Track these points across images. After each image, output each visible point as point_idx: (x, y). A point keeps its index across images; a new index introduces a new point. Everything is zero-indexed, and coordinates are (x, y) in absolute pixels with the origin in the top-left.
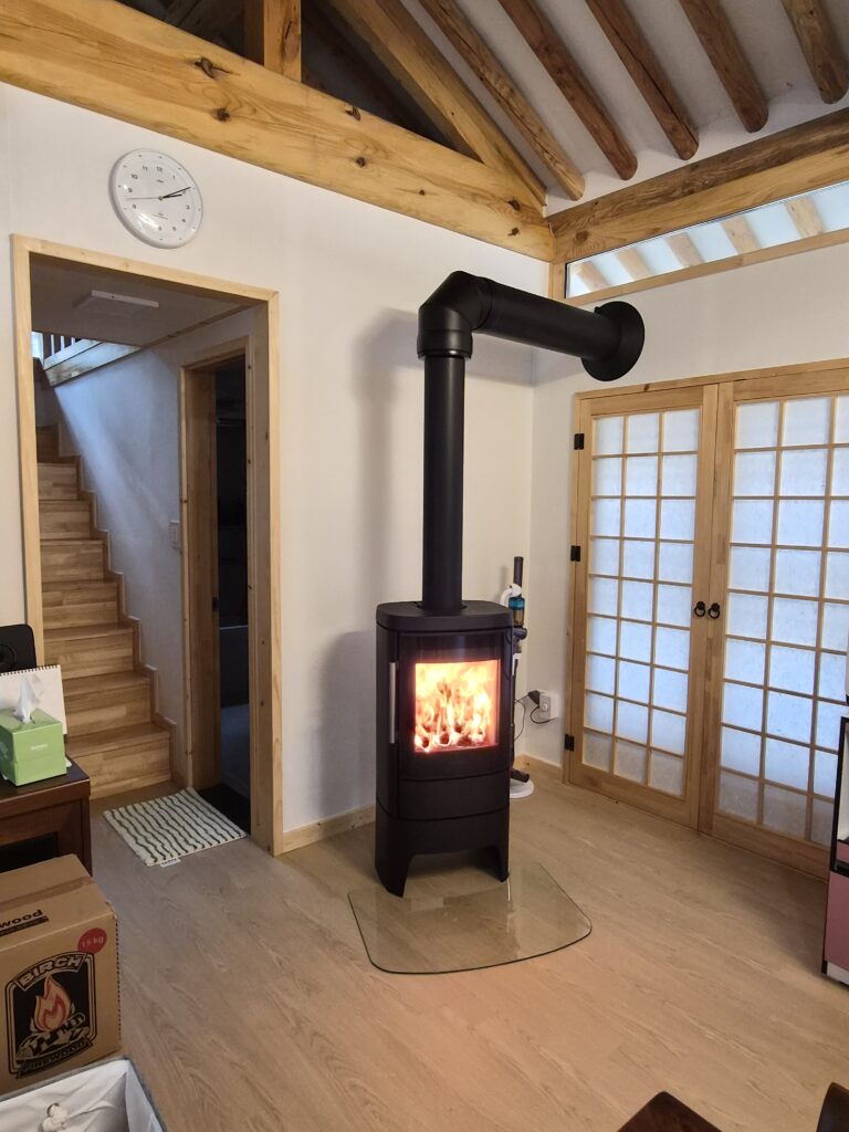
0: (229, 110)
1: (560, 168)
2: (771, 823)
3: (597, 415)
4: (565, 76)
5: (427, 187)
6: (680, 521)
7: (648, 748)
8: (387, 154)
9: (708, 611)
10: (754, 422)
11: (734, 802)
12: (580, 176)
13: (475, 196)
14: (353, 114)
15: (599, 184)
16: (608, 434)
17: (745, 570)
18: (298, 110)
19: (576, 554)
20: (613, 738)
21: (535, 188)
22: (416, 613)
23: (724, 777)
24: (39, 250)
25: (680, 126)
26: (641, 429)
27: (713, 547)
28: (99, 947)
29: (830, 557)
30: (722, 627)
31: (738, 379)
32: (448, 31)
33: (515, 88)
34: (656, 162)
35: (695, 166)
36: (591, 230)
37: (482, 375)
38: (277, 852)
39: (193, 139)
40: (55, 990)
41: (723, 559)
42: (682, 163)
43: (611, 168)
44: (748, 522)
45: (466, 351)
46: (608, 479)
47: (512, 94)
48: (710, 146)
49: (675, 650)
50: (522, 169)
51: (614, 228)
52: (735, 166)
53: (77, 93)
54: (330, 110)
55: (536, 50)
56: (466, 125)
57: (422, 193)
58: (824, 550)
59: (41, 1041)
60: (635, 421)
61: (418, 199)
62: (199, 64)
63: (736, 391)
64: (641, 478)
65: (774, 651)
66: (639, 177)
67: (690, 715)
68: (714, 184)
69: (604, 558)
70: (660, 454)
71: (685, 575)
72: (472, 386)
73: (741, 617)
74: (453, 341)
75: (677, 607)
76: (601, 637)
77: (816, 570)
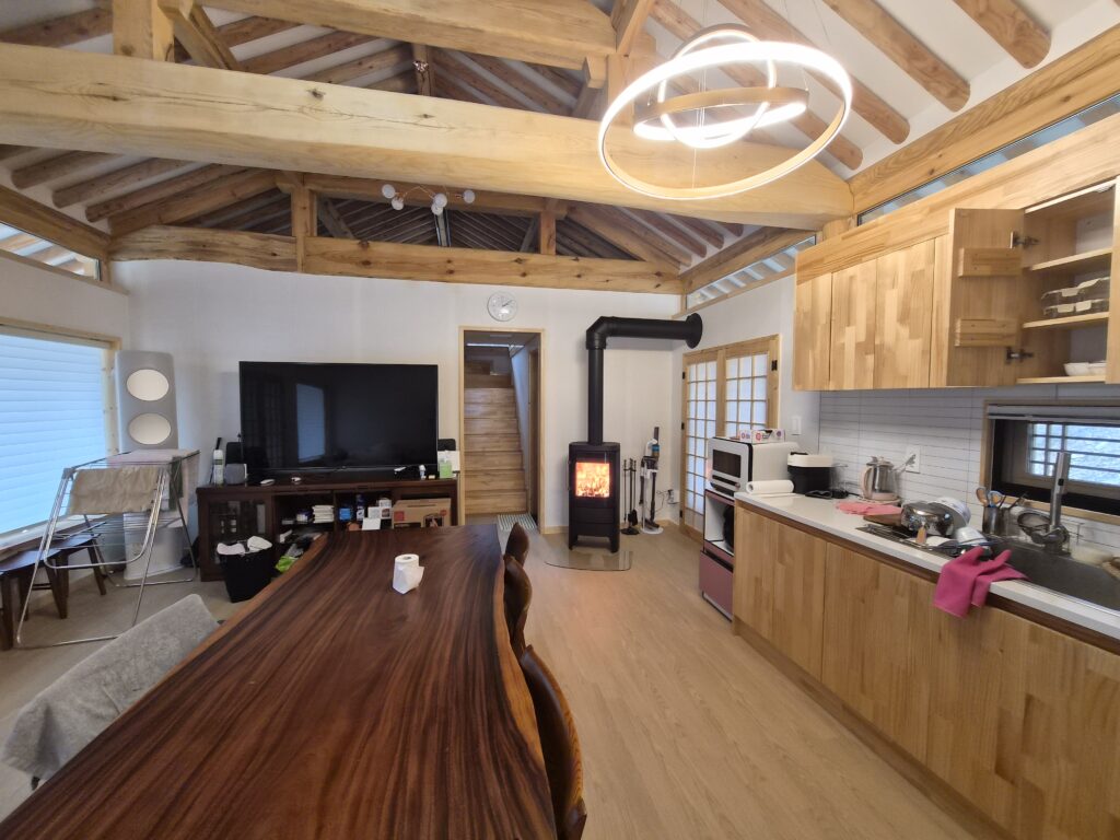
0: (526, 272)
3: (689, 363)
5: (610, 278)
6: (712, 411)
8: (592, 270)
10: (732, 364)
14: (577, 260)
16: (692, 372)
18: (554, 265)
19: (683, 426)
20: (694, 512)
22: (585, 446)
24: (466, 330)
26: (701, 370)
27: (721, 422)
31: (727, 347)
36: (693, 280)
39: (514, 284)
42: (721, 250)
43: (698, 254)
44: (730, 412)
45: (603, 346)
46: (692, 392)
48: (727, 242)
51: (699, 279)
54: (566, 262)
57: (608, 281)
58: (751, 424)
60: (702, 366)
61: (605, 283)
62: (516, 261)
63: (727, 353)
64: (701, 392)
66: (707, 257)
69: (691, 428)
70: (707, 381)
76: (690, 464)
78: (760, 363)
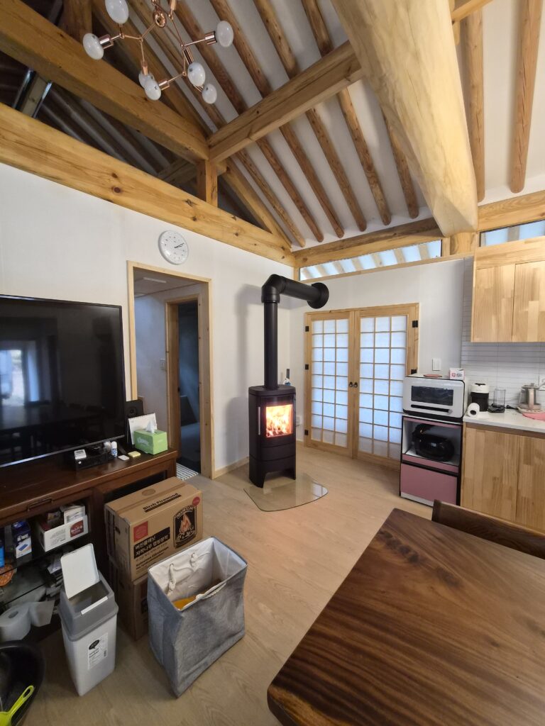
0: (196, 217)
1: (298, 237)
2: (377, 453)
3: (313, 320)
4: (303, 209)
5: (257, 243)
6: (343, 355)
7: (335, 432)
8: (245, 232)
9: (354, 385)
10: (366, 324)
11: (364, 447)
12: (304, 240)
13: (271, 245)
14: (234, 218)
15: (310, 243)
16: (317, 326)
17: (365, 371)
18: (217, 217)
19: (307, 367)
20: (322, 429)
21: (288, 242)
22: (262, 390)
23: (361, 440)
24: (136, 266)
25: (338, 227)
26: (329, 325)
27: (354, 363)
28: (198, 503)
29: (392, 366)
30: (359, 389)
31: (361, 310)
32: (264, 191)
33: (285, 211)
34: (330, 238)
35: (344, 240)
36: (308, 257)
37: (283, 308)
38: (213, 478)
39: (185, 227)
40: (186, 518)
41: (358, 368)
42: (339, 239)
43: (315, 238)
44: (366, 356)
45: (278, 301)
46: (318, 341)
47: (283, 214)
48: (349, 234)
49: (343, 398)
50: (285, 237)
51: (316, 257)
52: (356, 241)
53: (149, 212)
54: (227, 217)
55: (294, 200)
56: (267, 221)
57: (255, 245)
58: (390, 364)
59: (182, 536)
60: (330, 323)
61: (254, 246)
62: (187, 202)
63: (360, 314)
64: (329, 341)
65: (375, 397)
66: (324, 242)
67: (349, 420)
68: (350, 246)
69: (317, 368)
70: (336, 334)
71: (345, 373)
72: (280, 311)
73: (365, 386)
74: (274, 297)
75: (343, 384)
76: (317, 395)
77: (387, 371)
78: (399, 322)
